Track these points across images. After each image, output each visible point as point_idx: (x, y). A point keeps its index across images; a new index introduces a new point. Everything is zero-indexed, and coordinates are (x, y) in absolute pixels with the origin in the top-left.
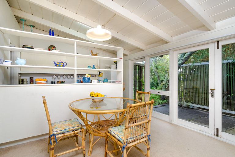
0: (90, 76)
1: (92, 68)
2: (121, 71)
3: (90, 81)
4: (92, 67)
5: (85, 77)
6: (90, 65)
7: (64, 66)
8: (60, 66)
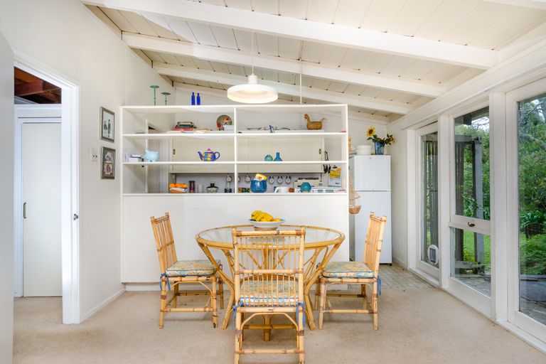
0: (264, 178)
1: (275, 160)
2: (345, 163)
3: (263, 188)
4: (274, 157)
5: (255, 179)
6: (269, 154)
7: (214, 158)
8: (207, 160)
